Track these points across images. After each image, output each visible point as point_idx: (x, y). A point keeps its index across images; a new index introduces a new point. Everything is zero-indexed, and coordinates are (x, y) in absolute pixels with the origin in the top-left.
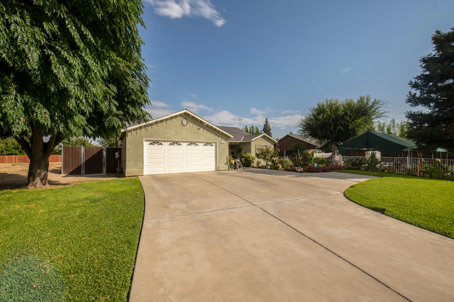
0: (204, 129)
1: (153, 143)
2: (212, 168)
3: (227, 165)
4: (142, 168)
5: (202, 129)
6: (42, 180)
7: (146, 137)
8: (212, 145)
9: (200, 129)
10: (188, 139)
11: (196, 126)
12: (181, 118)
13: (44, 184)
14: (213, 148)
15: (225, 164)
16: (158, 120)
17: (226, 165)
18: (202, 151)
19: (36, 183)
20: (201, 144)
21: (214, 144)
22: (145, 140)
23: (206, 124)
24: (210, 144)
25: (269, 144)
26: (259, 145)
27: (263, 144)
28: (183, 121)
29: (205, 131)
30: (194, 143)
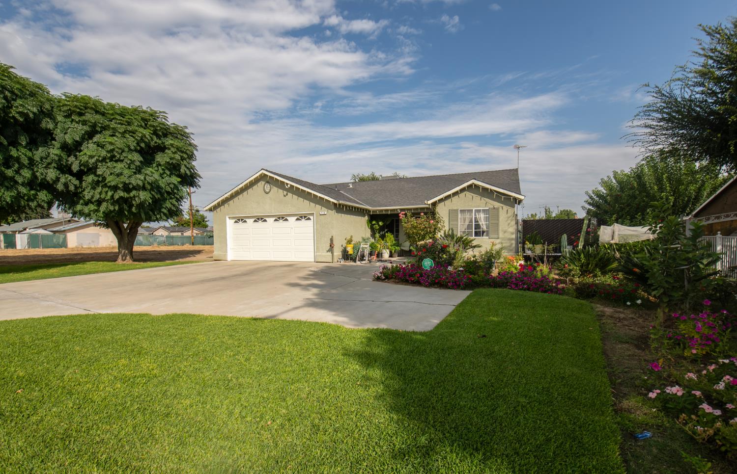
1: (240, 220)
2: (310, 257)
4: (226, 251)
5: (290, 195)
7: (228, 215)
8: (309, 219)
9: (287, 194)
11: (282, 191)
14: (311, 223)
15: (327, 251)
18: (293, 229)
20: (292, 218)
21: (311, 217)
22: (229, 218)
23: (289, 186)
24: (306, 217)
25: (497, 204)
26: (461, 211)
27: (475, 207)
28: (265, 187)
29: (295, 197)
30: (282, 218)
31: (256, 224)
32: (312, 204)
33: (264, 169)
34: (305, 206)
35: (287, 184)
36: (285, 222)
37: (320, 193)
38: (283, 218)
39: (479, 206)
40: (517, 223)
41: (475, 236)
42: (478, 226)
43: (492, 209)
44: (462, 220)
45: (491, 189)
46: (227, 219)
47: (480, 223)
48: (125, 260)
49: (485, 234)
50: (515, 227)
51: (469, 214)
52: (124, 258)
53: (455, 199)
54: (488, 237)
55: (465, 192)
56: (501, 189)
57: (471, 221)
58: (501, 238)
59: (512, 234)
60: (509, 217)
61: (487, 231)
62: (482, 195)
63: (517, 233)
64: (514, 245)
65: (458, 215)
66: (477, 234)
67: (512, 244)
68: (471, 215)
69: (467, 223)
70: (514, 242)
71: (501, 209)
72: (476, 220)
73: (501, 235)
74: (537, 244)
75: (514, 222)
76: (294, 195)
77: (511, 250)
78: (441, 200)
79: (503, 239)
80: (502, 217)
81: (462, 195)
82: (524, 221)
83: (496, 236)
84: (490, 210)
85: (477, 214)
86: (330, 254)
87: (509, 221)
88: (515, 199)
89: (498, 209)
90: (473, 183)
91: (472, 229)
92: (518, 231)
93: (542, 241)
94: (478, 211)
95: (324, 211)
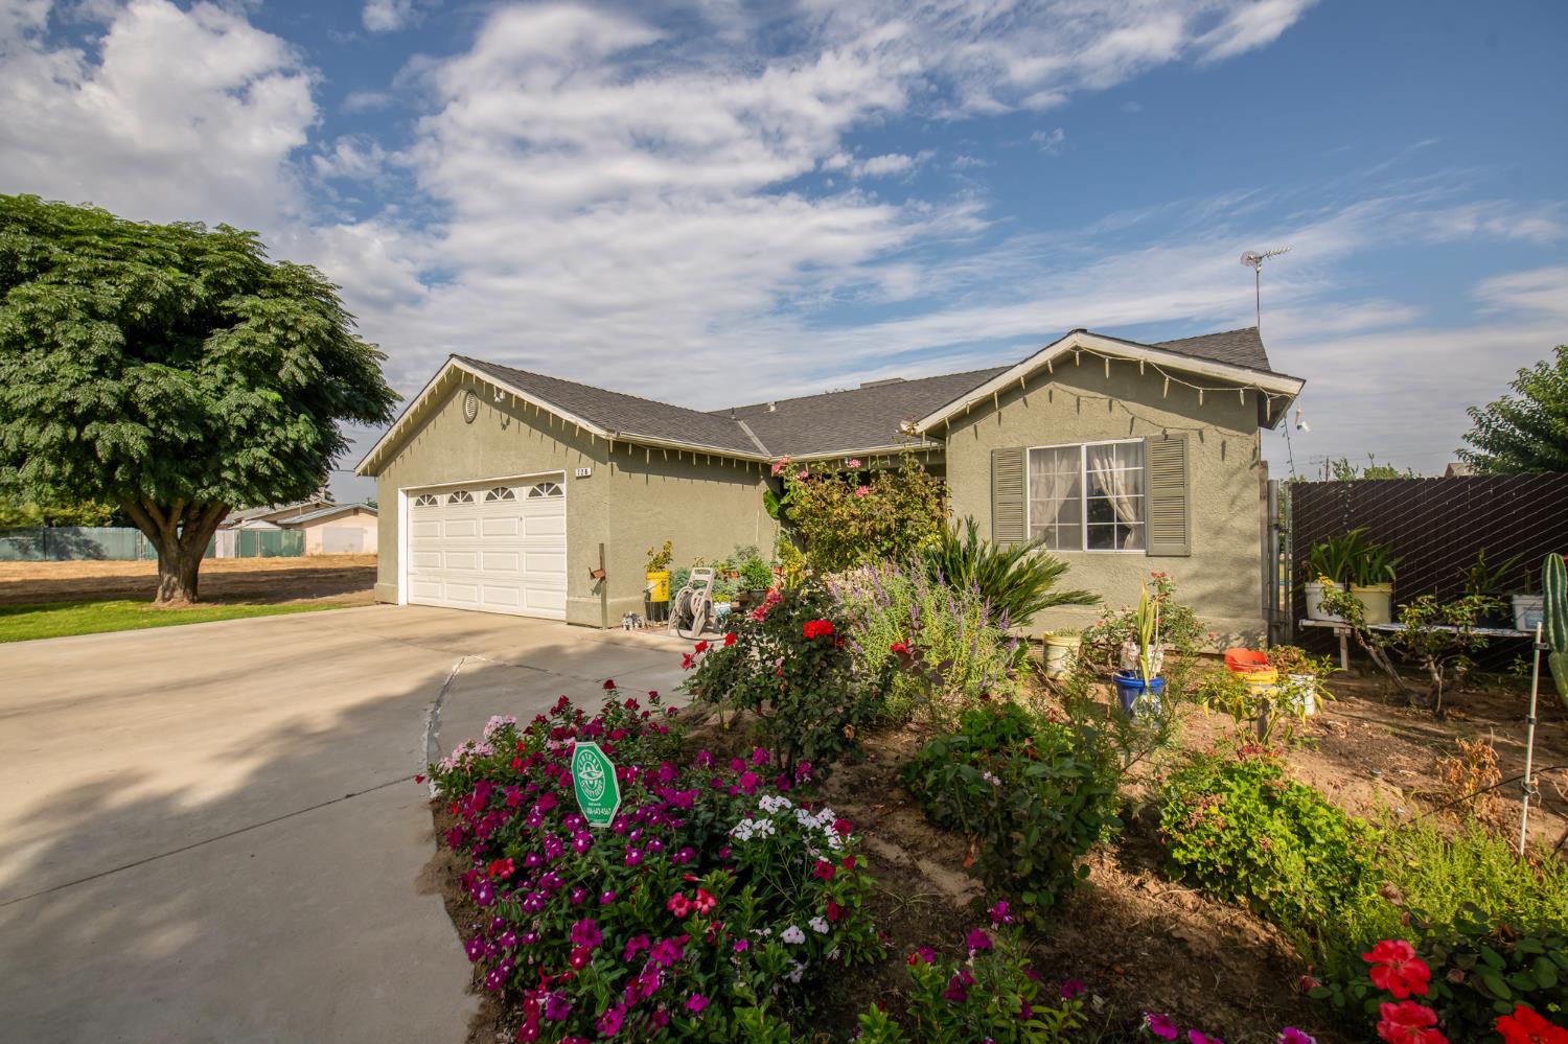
0: (521, 420)
1: (422, 499)
2: (559, 606)
7: (401, 484)
8: (558, 491)
9: (508, 422)
11: (499, 413)
12: (463, 394)
14: (561, 504)
18: (523, 523)
20: (520, 490)
21: (562, 487)
22: (407, 492)
23: (503, 395)
25: (1176, 423)
26: (1036, 453)
27: (1087, 437)
28: (467, 407)
29: (525, 429)
30: (500, 489)
32: (559, 447)
33: (455, 356)
34: (546, 454)
35: (499, 390)
36: (508, 503)
37: (567, 410)
38: (503, 490)
39: (1104, 434)
40: (1266, 496)
41: (1089, 547)
42: (1101, 509)
43: (1155, 440)
44: (1042, 487)
45: (1148, 365)
46: (402, 497)
47: (1112, 498)
48: (169, 599)
49: (1130, 538)
50: (1260, 510)
51: (1065, 462)
52: (168, 594)
53: (1013, 410)
54: (1143, 551)
55: (1050, 386)
56: (1191, 360)
57: (1075, 490)
58: (1200, 556)
59: (1252, 539)
60: (1233, 474)
61: (1141, 529)
62: (1115, 391)
63: (1270, 536)
64: (1258, 588)
65: (1022, 470)
66: (1099, 538)
67: (1251, 581)
68: (1074, 467)
69: (1059, 497)
70: (1257, 573)
71: (1193, 442)
72: (1096, 487)
73: (1198, 543)
74: (1365, 584)
75: (1253, 494)
76: (522, 424)
77: (1245, 607)
78: (959, 420)
79: (1208, 560)
80: (1200, 473)
81: (1038, 396)
82: (1299, 489)
83: (1176, 547)
84: (1150, 447)
85: (1097, 462)
86: (597, 599)
87: (1233, 489)
88: (1258, 396)
89: (1181, 441)
90: (1077, 348)
91: (1080, 521)
92: (1272, 526)
93: (1389, 568)
94: (1102, 452)
95: (586, 466)
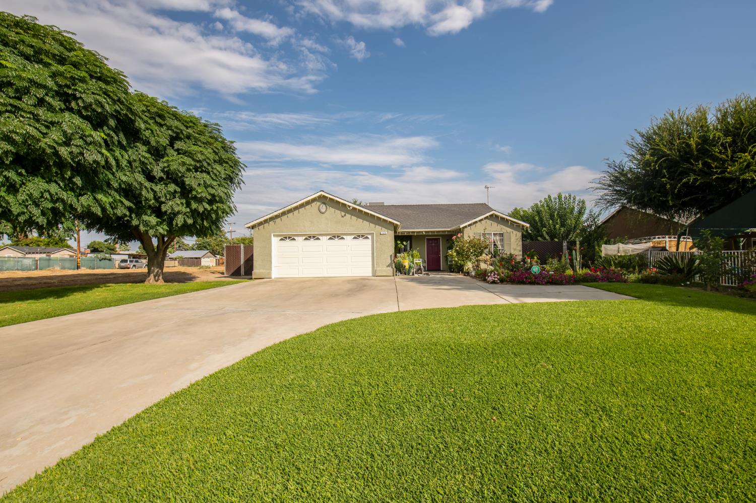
0: (352, 215)
1: (284, 238)
2: (367, 272)
3: (392, 268)
4: (270, 269)
5: (348, 216)
6: (155, 277)
7: (274, 232)
8: (367, 238)
9: (345, 215)
10: (327, 231)
11: (340, 212)
12: (318, 203)
13: (157, 281)
14: (369, 242)
15: (387, 267)
16: (286, 209)
17: (390, 268)
18: (350, 247)
19: (150, 280)
20: (348, 237)
21: (370, 237)
22: (275, 235)
23: (351, 208)
24: (363, 236)
25: (510, 230)
26: (483, 234)
27: (493, 231)
28: (321, 207)
29: (354, 218)
31: (307, 242)
32: (372, 225)
33: (323, 191)
34: (364, 226)
35: (349, 207)
38: (338, 237)
39: (497, 231)
45: (506, 219)
46: (272, 236)
47: (497, 243)
51: (488, 236)
53: (478, 225)
55: (488, 220)
59: (520, 251)
60: (517, 239)
62: (499, 223)
68: (490, 237)
71: (512, 233)
75: (521, 243)
76: (352, 217)
80: (513, 239)
81: (485, 222)
84: (504, 233)
85: (494, 236)
87: (517, 242)
89: (510, 233)
90: (494, 214)
94: (495, 234)
95: (385, 231)
